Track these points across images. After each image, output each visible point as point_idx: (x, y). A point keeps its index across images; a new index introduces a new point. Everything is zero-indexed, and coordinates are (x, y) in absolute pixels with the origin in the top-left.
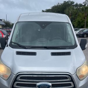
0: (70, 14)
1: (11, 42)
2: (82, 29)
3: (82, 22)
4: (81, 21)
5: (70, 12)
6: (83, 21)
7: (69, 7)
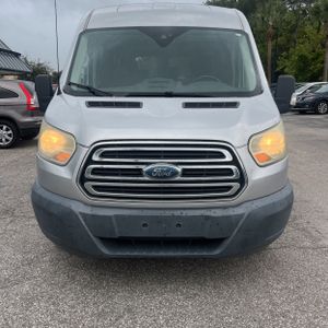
0: (271, 30)
1: (69, 84)
2: (312, 84)
3: (313, 59)
4: (311, 57)
5: (271, 23)
6: (319, 55)
7: (267, 5)
